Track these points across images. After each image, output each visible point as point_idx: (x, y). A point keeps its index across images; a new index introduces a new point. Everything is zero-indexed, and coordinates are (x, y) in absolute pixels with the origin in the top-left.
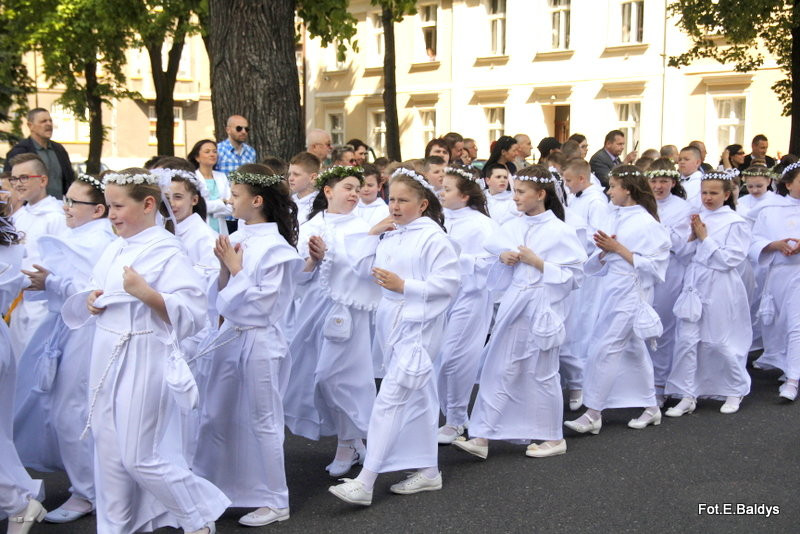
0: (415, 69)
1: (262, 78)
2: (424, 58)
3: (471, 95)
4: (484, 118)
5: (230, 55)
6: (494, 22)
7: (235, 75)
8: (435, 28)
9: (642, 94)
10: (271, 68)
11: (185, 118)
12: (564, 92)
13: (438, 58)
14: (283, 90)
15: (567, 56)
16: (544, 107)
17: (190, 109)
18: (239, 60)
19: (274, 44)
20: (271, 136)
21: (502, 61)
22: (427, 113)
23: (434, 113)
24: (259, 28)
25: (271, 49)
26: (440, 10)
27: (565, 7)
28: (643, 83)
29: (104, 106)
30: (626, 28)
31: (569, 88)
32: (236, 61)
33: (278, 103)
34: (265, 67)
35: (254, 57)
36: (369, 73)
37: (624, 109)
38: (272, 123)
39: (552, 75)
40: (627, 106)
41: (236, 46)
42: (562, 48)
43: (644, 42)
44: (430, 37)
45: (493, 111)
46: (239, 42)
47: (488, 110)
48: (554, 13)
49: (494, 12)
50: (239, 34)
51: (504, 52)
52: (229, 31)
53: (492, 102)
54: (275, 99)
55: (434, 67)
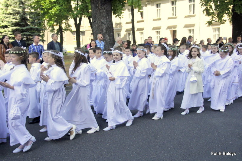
0: (138, 22)
1: (105, 25)
2: (141, 19)
3: (152, 28)
4: (156, 33)
5: (97, 20)
6: (157, 10)
7: (98, 24)
8: (143, 12)
9: (195, 27)
10: (107, 23)
11: (82, 35)
12: (175, 27)
13: (144, 19)
14: (110, 28)
15: (176, 18)
16: (170, 30)
17: (83, 33)
18: (99, 21)
19: (107, 17)
20: (107, 39)
21: (159, 19)
22: (141, 33)
23: (143, 32)
24: (103, 13)
25: (107, 18)
26: (144, 7)
27: (175, 6)
28: (194, 24)
29: (63, 33)
30: (190, 11)
31: (176, 26)
32: (98, 21)
33: (108, 31)
34: (105, 22)
35: (103, 20)
36: (127, 23)
37: (190, 31)
38: (107, 36)
39: (172, 23)
40: (191, 30)
41: (98, 18)
42: (174, 16)
43: (195, 14)
44: (142, 14)
45: (157, 32)
46: (99, 17)
47: (156, 31)
48: (172, 8)
49: (158, 7)
50: (99, 15)
51: (160, 17)
52: (97, 14)
53: (157, 29)
54: (108, 30)
55: (143, 21)
